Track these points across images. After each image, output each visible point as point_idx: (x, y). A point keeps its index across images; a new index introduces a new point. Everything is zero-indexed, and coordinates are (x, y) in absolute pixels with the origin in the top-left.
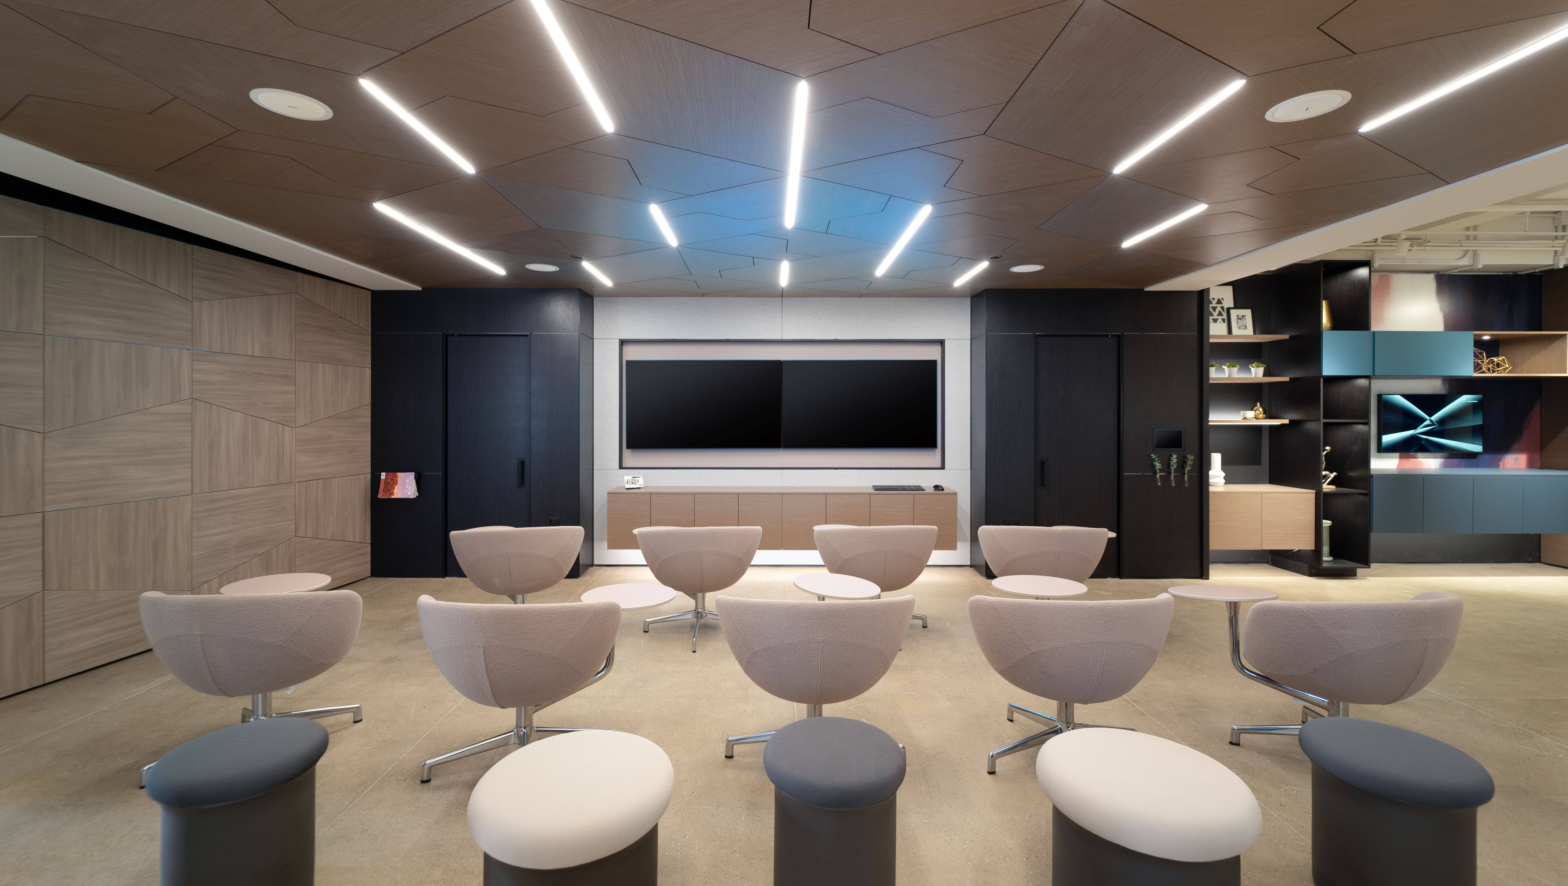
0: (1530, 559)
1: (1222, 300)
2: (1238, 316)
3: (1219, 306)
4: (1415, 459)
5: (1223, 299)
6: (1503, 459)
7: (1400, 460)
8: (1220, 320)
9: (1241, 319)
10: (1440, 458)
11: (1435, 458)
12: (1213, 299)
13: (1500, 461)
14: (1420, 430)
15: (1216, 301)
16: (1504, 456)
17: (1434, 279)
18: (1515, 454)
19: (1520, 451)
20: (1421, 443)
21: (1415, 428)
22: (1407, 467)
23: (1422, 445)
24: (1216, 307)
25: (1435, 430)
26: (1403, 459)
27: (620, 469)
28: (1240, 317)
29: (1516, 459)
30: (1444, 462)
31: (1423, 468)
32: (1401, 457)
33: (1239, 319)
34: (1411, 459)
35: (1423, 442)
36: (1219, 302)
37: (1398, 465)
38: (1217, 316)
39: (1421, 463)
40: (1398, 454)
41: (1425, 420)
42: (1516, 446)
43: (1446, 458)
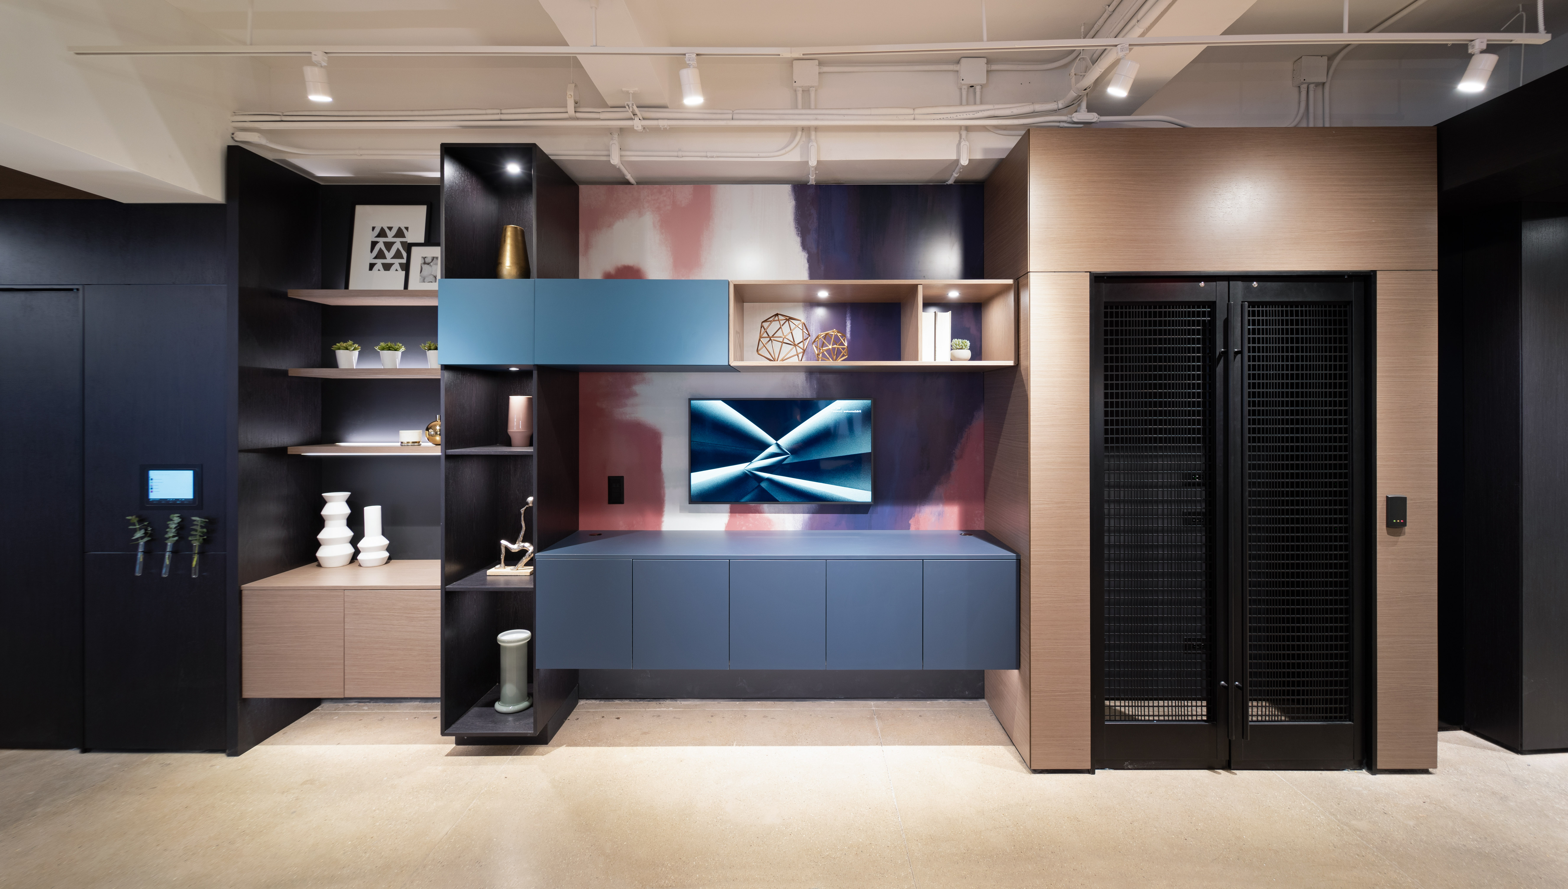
0: (967, 693)
1: (405, 231)
2: (424, 258)
3: (398, 240)
4: (758, 515)
5: (407, 228)
6: (916, 515)
7: (730, 517)
8: (396, 266)
9: (428, 264)
10: (804, 513)
11: (794, 512)
12: (390, 228)
13: (910, 516)
14: (758, 462)
15: (394, 231)
16: (918, 509)
17: (790, 193)
18: (937, 504)
19: (948, 499)
20: (759, 486)
21: (749, 459)
22: (744, 529)
23: (763, 490)
24: (393, 243)
25: (785, 462)
26: (737, 515)
28: (427, 260)
29: (940, 515)
30: (810, 519)
31: (773, 529)
32: (732, 511)
33: (425, 263)
34: (751, 515)
35: (764, 485)
36: (400, 233)
37: (728, 525)
38: (392, 258)
39: (769, 520)
40: (727, 507)
41: (766, 446)
42: (939, 490)
43: (813, 513)
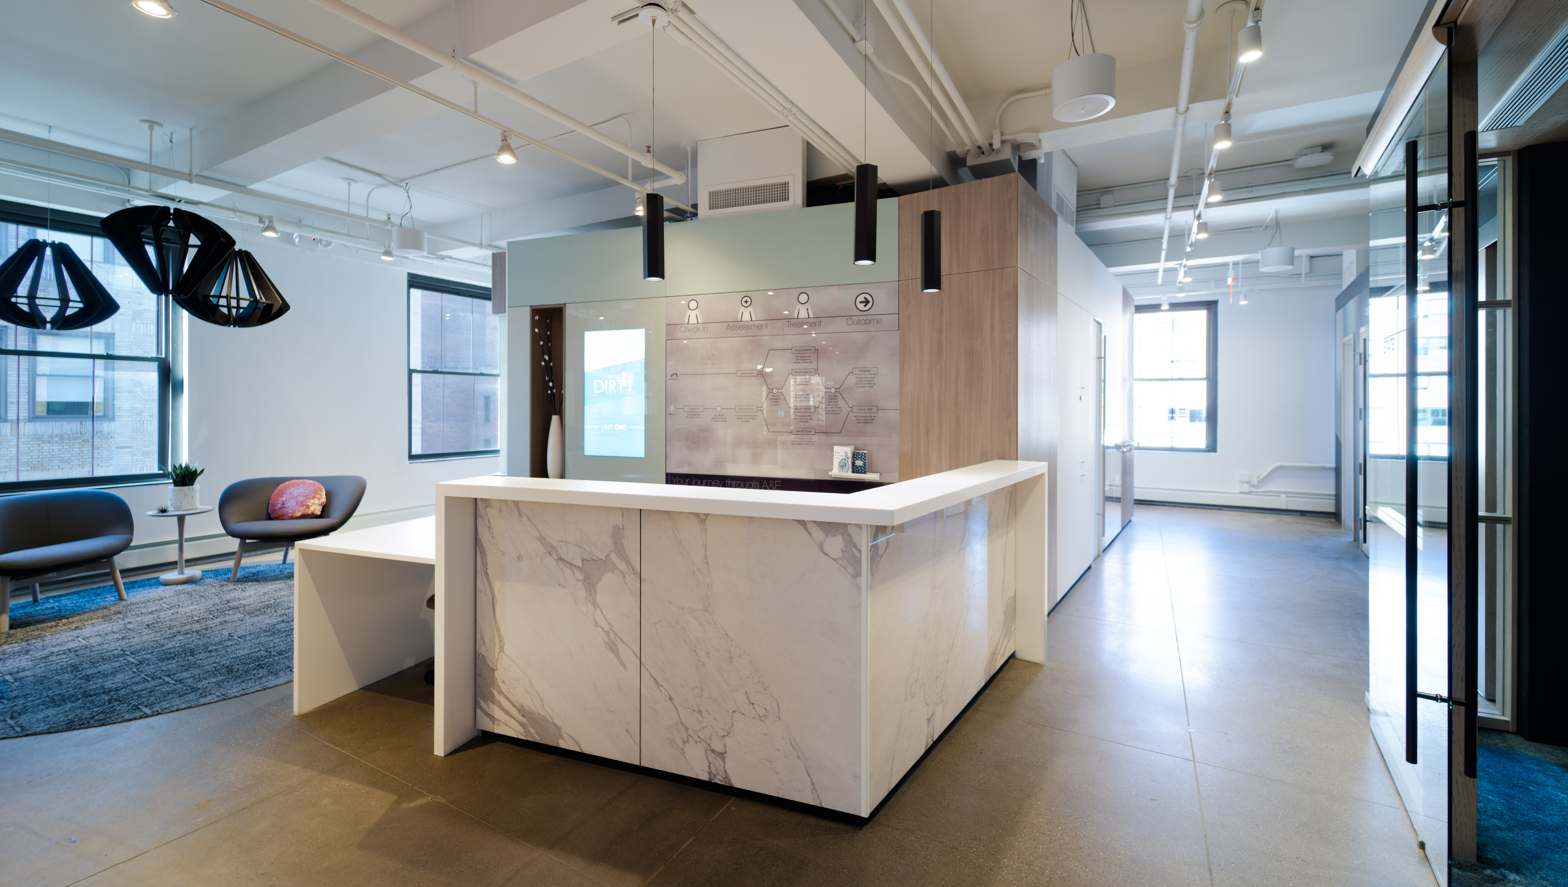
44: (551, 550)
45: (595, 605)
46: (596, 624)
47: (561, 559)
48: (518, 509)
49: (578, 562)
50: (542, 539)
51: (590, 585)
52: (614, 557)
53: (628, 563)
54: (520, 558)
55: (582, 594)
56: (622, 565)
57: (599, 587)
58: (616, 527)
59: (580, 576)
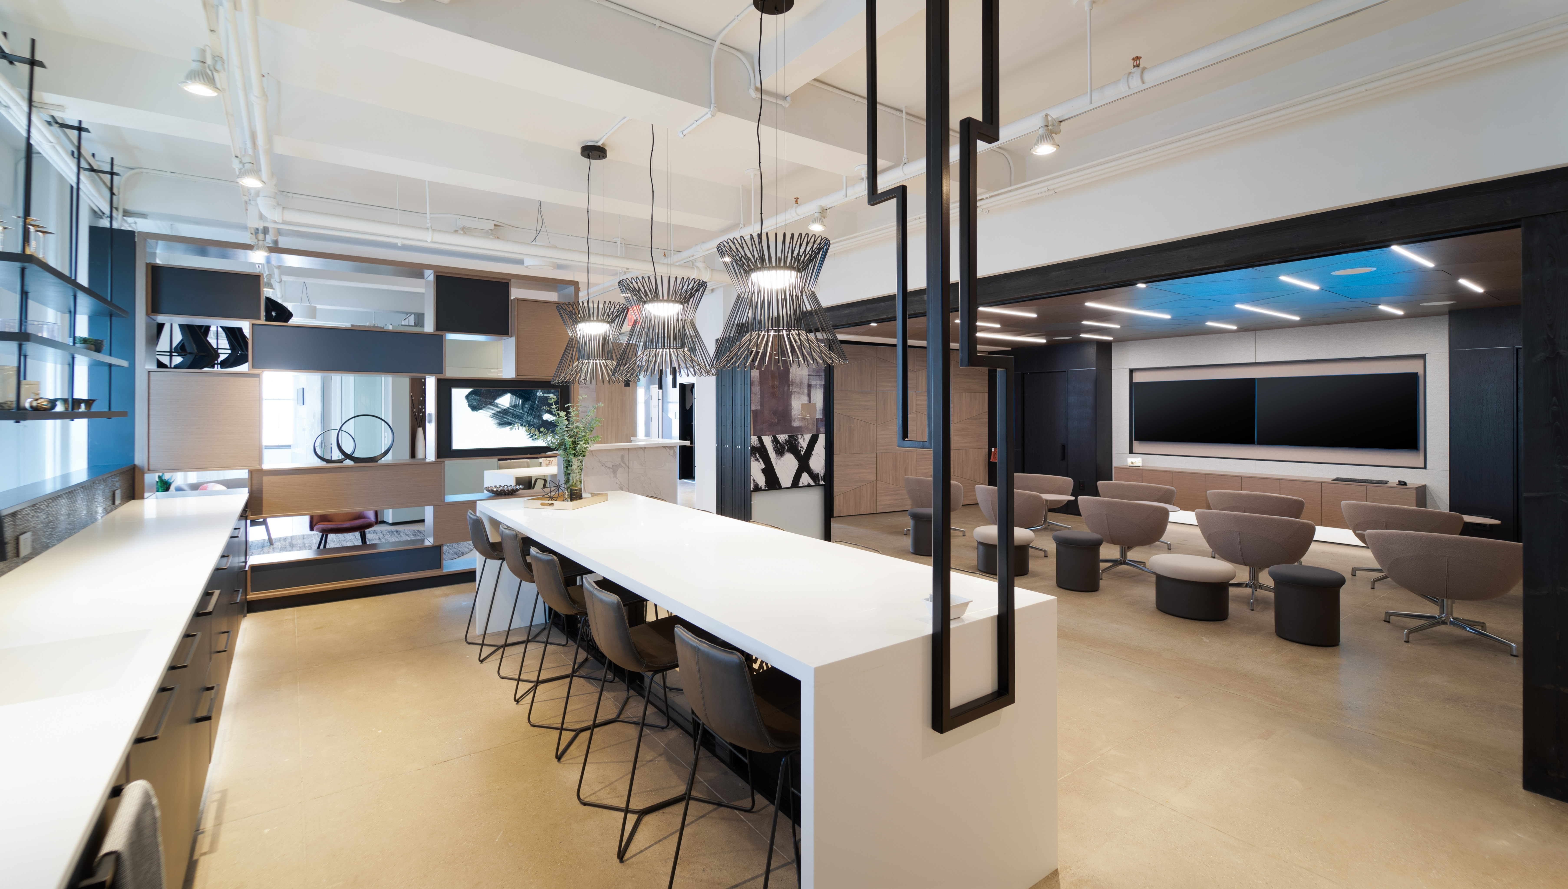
27: (1130, 453)
44: (603, 464)
45: (616, 478)
46: (617, 483)
47: (606, 467)
48: (592, 454)
49: (611, 467)
50: (600, 462)
51: (615, 472)
52: (622, 463)
53: (625, 464)
54: (593, 469)
55: (612, 475)
56: (623, 465)
57: (617, 473)
58: (622, 455)
59: (612, 470)
